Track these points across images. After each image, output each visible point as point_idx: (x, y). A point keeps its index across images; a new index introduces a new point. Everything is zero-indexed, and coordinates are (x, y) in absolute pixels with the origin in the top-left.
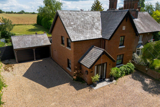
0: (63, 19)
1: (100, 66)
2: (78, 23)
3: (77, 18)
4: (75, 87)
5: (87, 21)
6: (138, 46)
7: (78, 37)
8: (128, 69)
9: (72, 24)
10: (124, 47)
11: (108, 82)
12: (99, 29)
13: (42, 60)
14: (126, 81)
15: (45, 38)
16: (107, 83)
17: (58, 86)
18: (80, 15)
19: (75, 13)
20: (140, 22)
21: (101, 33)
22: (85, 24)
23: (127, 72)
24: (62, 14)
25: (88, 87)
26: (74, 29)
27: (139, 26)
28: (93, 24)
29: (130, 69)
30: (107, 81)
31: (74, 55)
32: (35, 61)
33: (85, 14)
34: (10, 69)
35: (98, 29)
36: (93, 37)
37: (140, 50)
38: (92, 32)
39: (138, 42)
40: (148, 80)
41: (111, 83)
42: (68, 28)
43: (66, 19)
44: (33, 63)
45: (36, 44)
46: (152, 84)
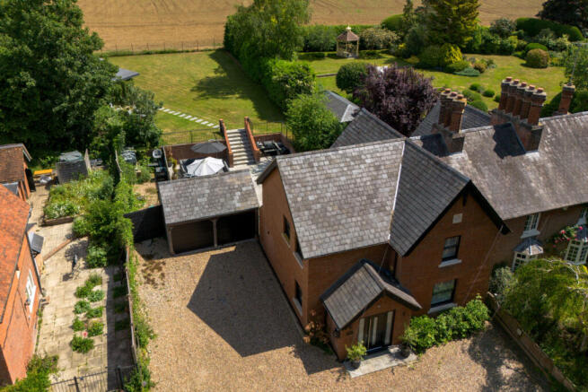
0: (290, 185)
1: (376, 319)
2: (329, 194)
3: (329, 177)
4: (304, 363)
5: (355, 183)
6: (520, 247)
7: (321, 244)
8: (463, 325)
9: (312, 201)
10: (460, 261)
11: (395, 357)
12: (388, 208)
13: (232, 249)
14: (446, 360)
15: (243, 185)
16: (391, 361)
17: (266, 353)
18: (338, 164)
19: (324, 158)
20: (544, 166)
21: (392, 224)
22: (349, 196)
23: (456, 333)
24: (289, 168)
25: (337, 369)
26: (314, 219)
27: (533, 185)
28: (371, 192)
29: (470, 325)
30: (391, 354)
31: (309, 283)
32: (215, 249)
33: (353, 159)
34: (156, 275)
35: (385, 210)
36: (363, 240)
37: (524, 257)
38: (364, 223)
39: (522, 233)
40: (513, 365)
41: (400, 362)
42: (299, 216)
43: (297, 185)
44: (212, 256)
45: (219, 208)
46: (516, 380)
